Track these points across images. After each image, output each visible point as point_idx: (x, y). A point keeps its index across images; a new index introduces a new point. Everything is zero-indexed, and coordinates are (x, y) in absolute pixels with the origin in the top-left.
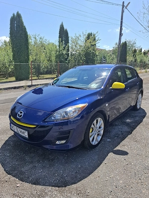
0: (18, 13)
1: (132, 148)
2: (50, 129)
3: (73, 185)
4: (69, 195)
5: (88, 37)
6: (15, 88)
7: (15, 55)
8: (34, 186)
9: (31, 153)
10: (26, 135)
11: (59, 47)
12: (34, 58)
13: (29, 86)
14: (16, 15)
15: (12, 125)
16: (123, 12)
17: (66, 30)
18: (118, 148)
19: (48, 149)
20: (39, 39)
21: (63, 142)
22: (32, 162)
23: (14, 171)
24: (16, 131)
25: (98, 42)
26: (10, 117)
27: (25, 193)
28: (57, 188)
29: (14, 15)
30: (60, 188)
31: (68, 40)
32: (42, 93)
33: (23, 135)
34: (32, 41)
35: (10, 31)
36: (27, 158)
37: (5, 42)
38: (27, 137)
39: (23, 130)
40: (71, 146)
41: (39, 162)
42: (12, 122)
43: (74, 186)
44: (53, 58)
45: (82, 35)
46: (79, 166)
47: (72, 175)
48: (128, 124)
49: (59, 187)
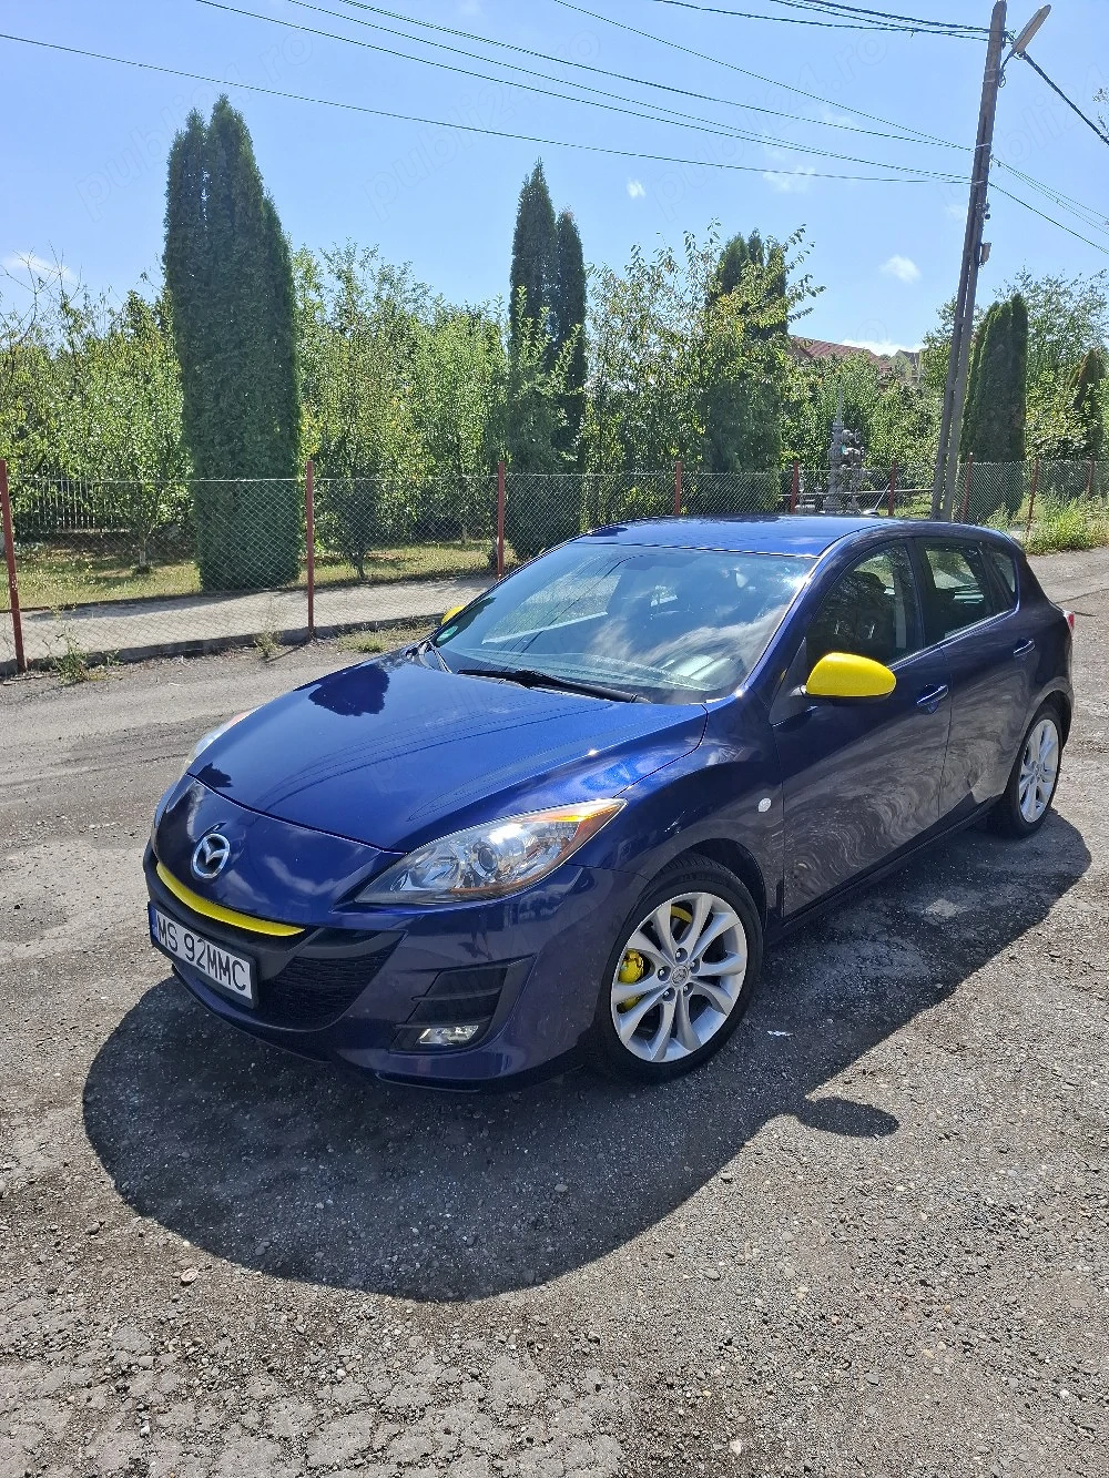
0: (221, 107)
1: (918, 1095)
2: (384, 955)
3: (504, 1296)
4: (477, 1344)
5: (729, 275)
6: (194, 650)
7: (199, 412)
8: (279, 1285)
9: (273, 1093)
10: (241, 980)
11: (515, 353)
12: (336, 428)
13: (295, 640)
14: (207, 121)
15: (161, 916)
16: (994, 78)
17: (566, 220)
18: (831, 1089)
19: (369, 1073)
20: (372, 287)
21: (465, 1032)
22: (274, 1152)
23: (169, 1196)
24: (182, 953)
25: (799, 306)
26: (150, 864)
27: (226, 1319)
28: (410, 1304)
29: (194, 120)
30: (428, 1307)
31: (582, 298)
32: (375, 705)
33: (224, 981)
34: (319, 298)
35: (170, 239)
36: (251, 1126)
37: (134, 306)
38: (248, 993)
39: (224, 954)
40: (516, 1060)
41: (316, 1149)
42: (161, 901)
43: (513, 1299)
44: (470, 433)
45: (681, 258)
46: (561, 1188)
47: (511, 1234)
48: (930, 934)
49: (421, 1298)
